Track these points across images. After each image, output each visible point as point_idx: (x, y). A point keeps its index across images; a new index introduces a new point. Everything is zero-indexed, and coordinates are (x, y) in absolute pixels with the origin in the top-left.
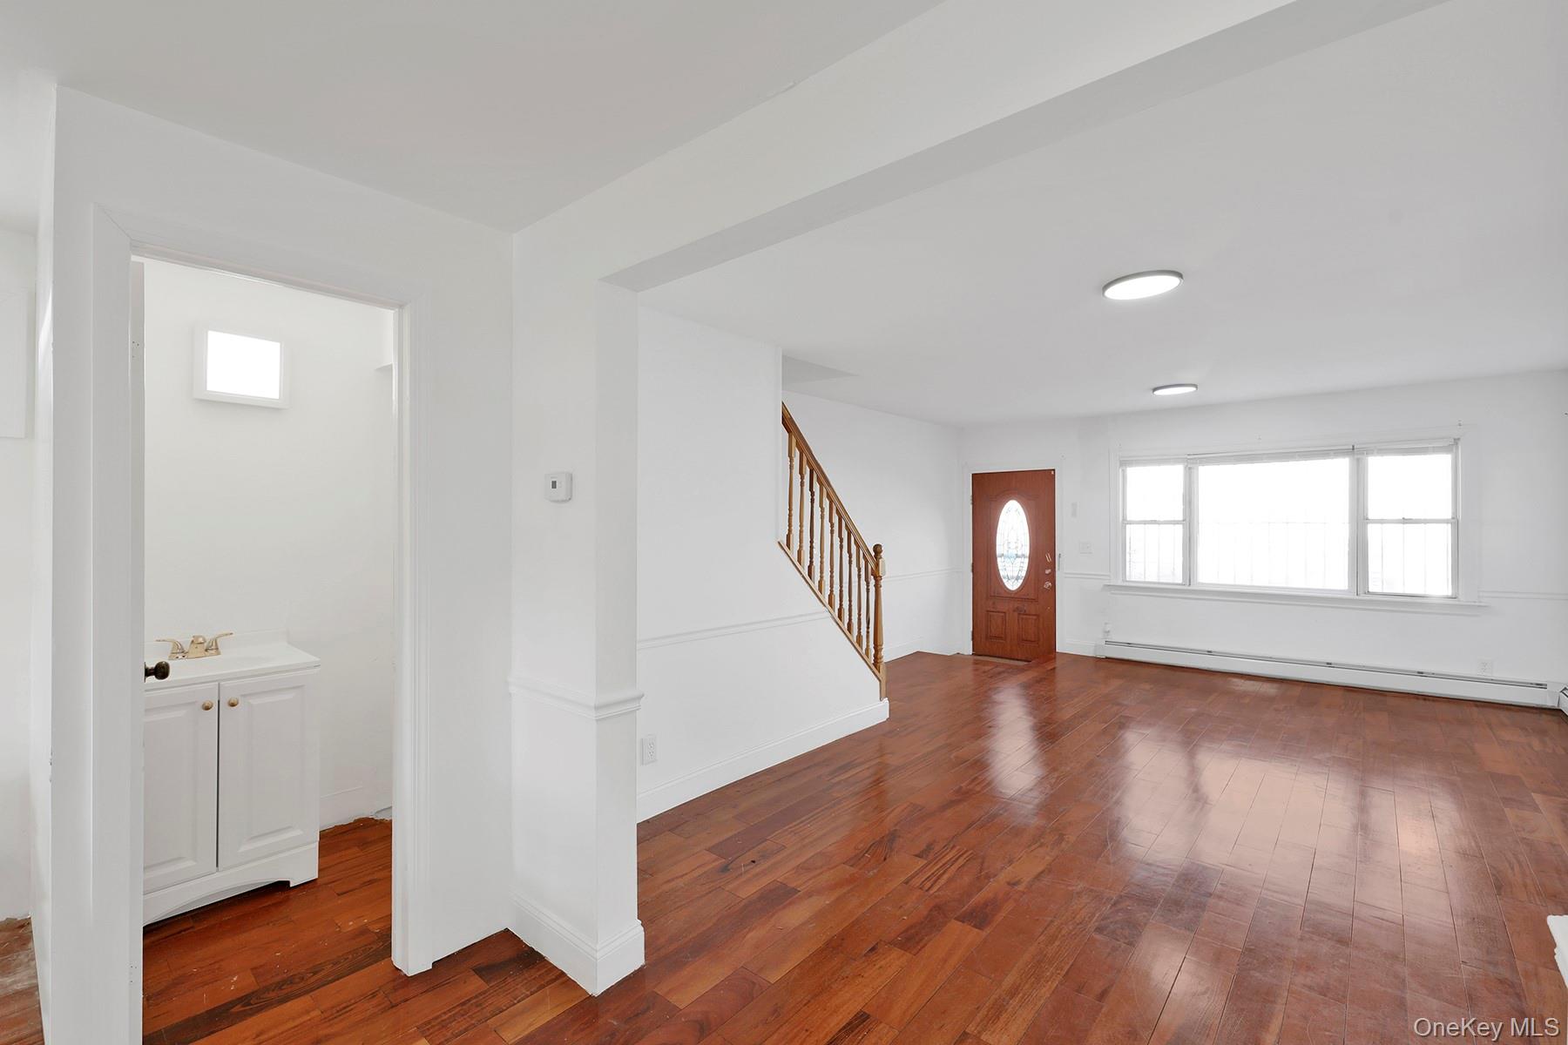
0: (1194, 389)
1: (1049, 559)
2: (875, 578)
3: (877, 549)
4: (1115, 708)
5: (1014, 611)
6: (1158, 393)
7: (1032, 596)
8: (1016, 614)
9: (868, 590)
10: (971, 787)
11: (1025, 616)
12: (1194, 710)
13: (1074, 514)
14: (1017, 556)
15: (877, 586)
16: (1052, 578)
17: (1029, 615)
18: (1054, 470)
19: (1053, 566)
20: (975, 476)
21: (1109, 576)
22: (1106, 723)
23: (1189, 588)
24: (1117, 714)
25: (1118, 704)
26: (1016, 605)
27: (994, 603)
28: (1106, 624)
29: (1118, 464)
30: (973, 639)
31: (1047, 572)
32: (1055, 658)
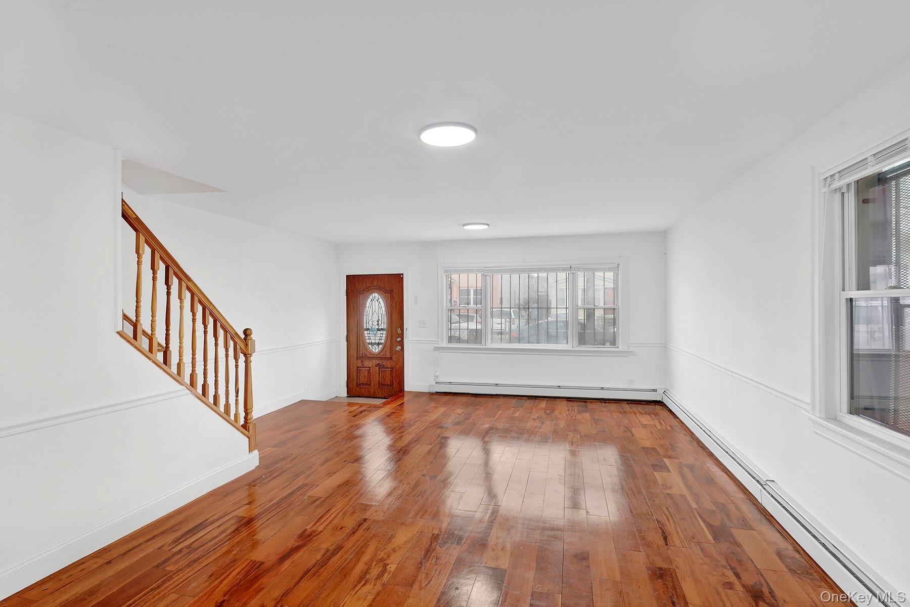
0: (487, 227)
1: (399, 331)
2: (245, 355)
3: (247, 332)
4: (439, 430)
5: (376, 366)
6: (466, 227)
7: (388, 355)
8: (377, 368)
9: (237, 366)
10: (314, 528)
11: (384, 369)
12: (487, 426)
13: (416, 302)
14: (378, 330)
15: (247, 363)
16: (402, 344)
17: (387, 368)
18: (403, 274)
19: (402, 336)
20: (348, 276)
21: (438, 341)
22: (431, 445)
23: (485, 347)
24: (439, 436)
25: (440, 428)
26: (378, 362)
27: (362, 362)
28: (436, 371)
29: (443, 272)
30: (347, 386)
31: (399, 339)
32: (403, 395)
